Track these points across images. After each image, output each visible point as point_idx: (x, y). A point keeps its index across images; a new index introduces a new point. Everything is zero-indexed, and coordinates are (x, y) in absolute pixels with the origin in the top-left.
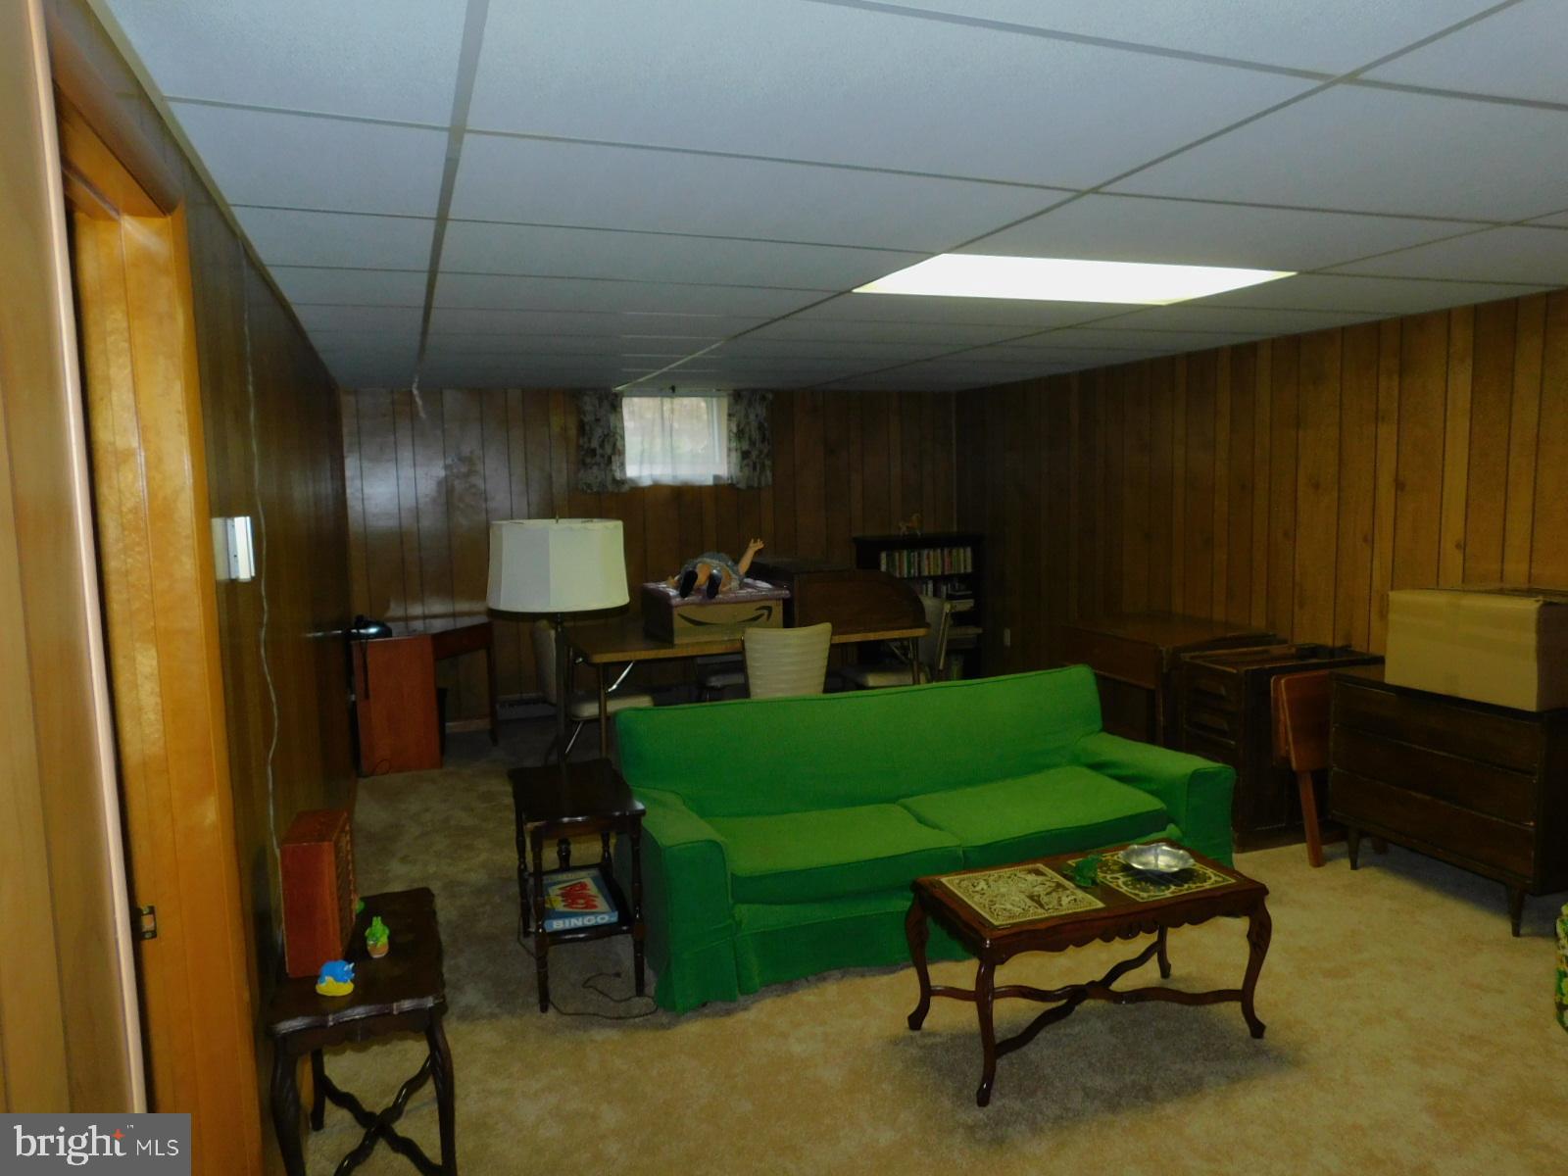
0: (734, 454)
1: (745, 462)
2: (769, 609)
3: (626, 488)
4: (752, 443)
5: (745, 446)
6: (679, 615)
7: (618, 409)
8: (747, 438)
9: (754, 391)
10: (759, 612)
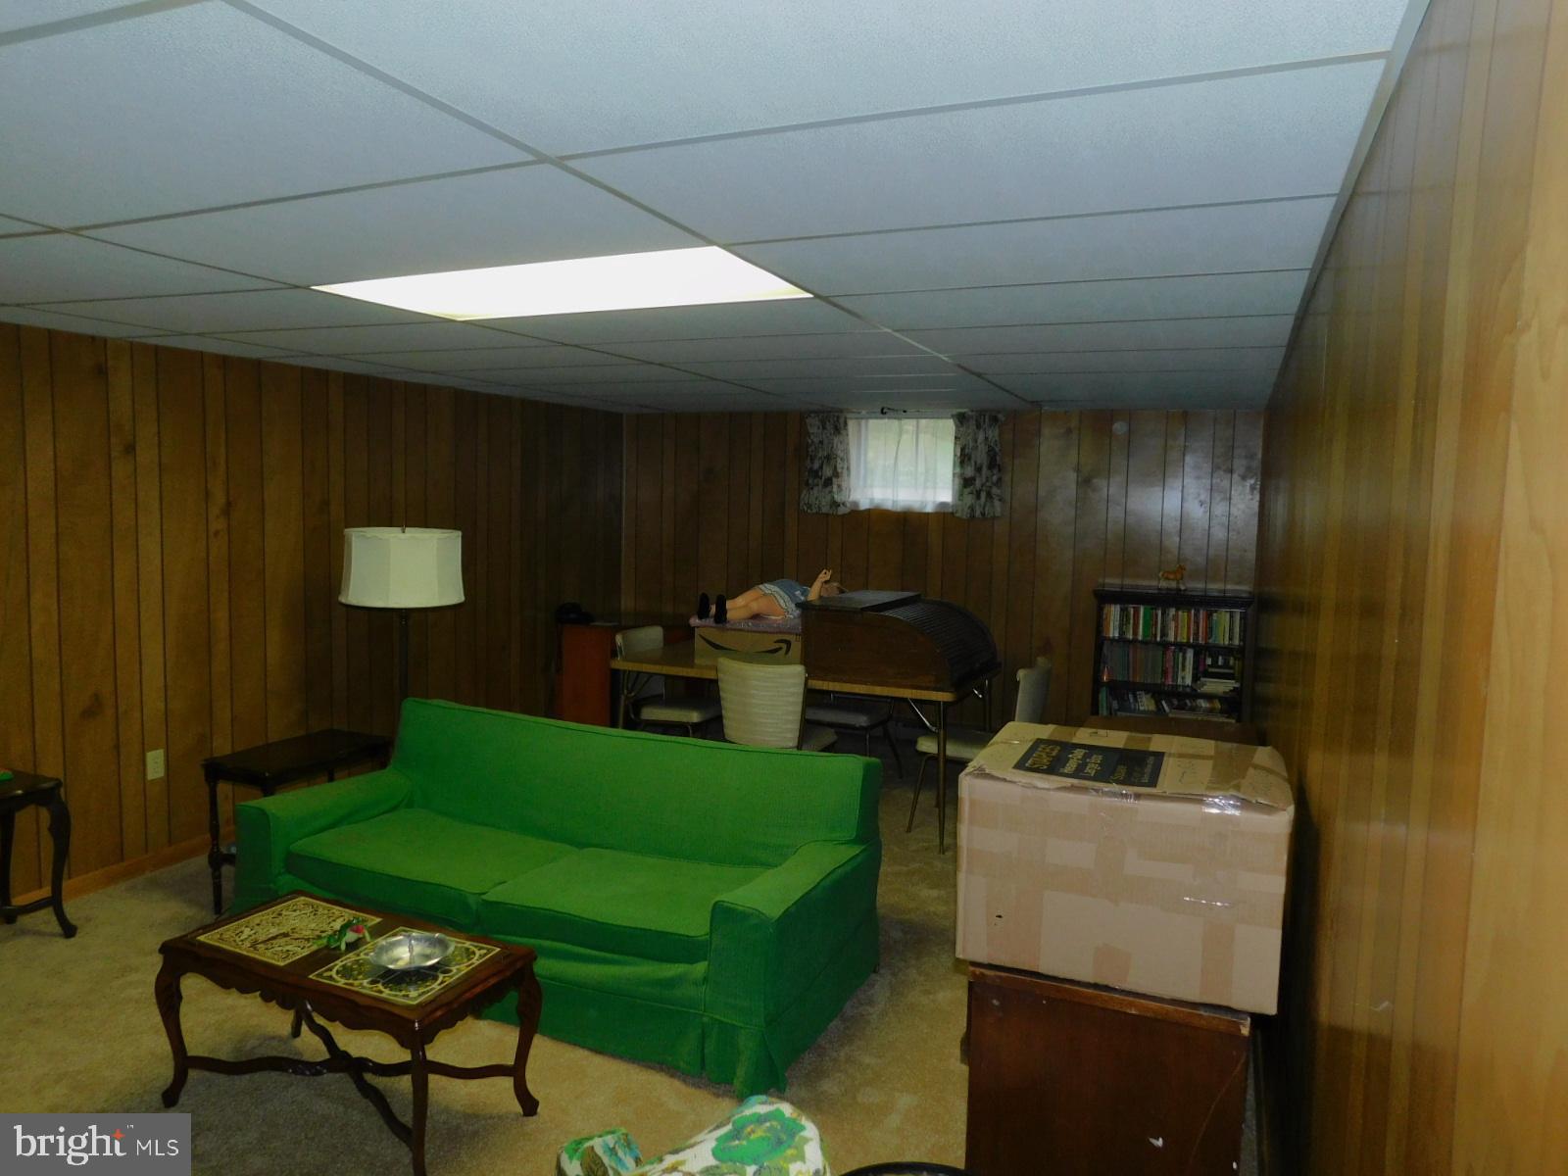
0: (957, 480)
1: (968, 490)
2: (788, 643)
3: (842, 510)
4: (979, 470)
5: (970, 472)
6: (701, 636)
7: (843, 432)
8: (973, 463)
9: (981, 413)
10: (777, 646)
